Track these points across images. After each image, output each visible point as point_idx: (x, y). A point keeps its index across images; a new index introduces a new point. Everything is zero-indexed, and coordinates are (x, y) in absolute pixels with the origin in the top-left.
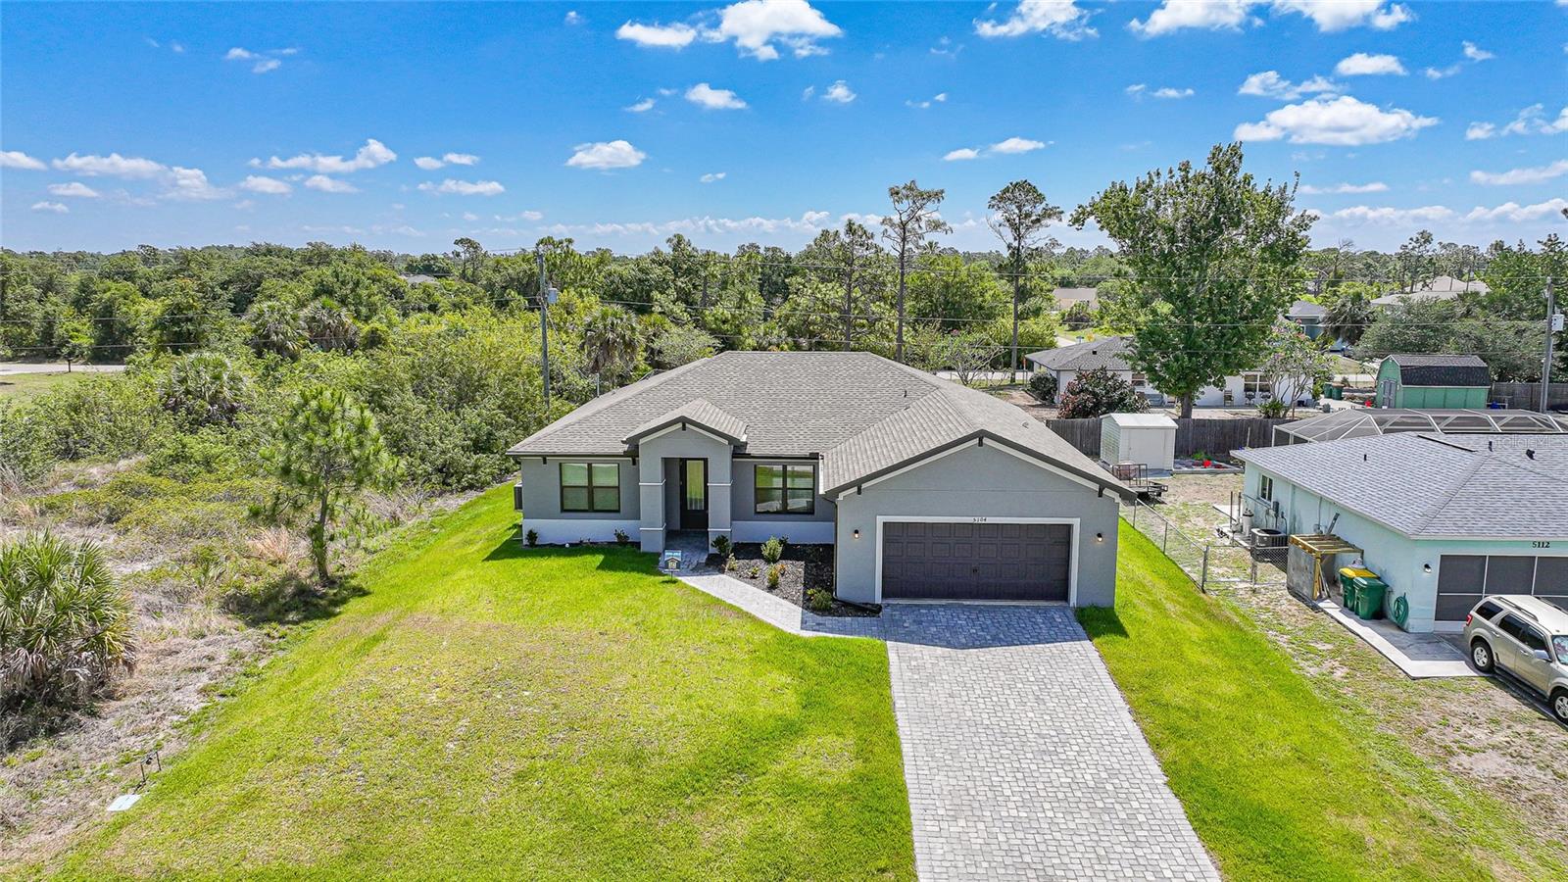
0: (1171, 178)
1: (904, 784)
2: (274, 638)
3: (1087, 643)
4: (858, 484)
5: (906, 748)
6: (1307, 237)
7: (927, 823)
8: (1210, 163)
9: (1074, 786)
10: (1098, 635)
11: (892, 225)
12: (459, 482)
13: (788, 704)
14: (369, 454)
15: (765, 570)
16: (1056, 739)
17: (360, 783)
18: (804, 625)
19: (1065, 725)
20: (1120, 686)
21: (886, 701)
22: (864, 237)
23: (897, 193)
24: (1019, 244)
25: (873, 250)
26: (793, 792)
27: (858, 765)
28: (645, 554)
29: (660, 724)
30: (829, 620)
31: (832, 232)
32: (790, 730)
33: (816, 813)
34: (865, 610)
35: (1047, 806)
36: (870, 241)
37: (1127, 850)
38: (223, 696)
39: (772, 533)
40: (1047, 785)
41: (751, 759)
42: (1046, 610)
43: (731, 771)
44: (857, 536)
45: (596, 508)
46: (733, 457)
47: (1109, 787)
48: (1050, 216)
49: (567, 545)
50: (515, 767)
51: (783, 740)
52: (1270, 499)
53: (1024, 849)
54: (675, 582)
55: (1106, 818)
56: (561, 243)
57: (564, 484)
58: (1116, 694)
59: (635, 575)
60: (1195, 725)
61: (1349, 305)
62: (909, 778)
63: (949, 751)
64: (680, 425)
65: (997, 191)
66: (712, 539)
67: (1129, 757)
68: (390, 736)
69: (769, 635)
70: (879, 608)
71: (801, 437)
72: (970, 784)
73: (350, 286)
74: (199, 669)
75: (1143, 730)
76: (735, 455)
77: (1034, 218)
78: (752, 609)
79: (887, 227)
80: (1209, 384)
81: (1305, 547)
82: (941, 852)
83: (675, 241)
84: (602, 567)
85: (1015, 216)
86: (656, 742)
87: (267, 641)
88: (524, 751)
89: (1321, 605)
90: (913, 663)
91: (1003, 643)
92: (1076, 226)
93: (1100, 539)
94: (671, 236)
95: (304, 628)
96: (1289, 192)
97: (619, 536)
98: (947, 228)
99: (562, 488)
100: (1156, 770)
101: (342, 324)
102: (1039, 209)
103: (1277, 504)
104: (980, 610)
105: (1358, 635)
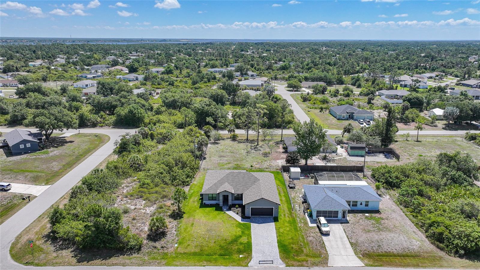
0: (304, 123)
2: (178, 222)
4: (248, 204)
5: (252, 238)
7: (254, 246)
8: (310, 121)
9: (268, 242)
10: (275, 222)
13: (240, 233)
15: (236, 210)
17: (199, 243)
18: (242, 220)
20: (276, 229)
21: (250, 232)
26: (241, 244)
27: (247, 240)
28: (220, 207)
29: (227, 236)
30: (245, 220)
32: (240, 236)
33: (243, 246)
34: (248, 218)
35: (265, 244)
38: (178, 231)
39: (237, 203)
40: (265, 242)
41: (237, 240)
42: (269, 218)
43: (235, 241)
44: (248, 209)
45: (213, 199)
47: (272, 242)
49: (210, 205)
50: (214, 241)
51: (240, 238)
54: (225, 213)
55: (271, 246)
57: (209, 196)
58: (275, 231)
59: (220, 211)
60: (282, 234)
62: (252, 242)
63: (256, 238)
64: (225, 191)
66: (229, 205)
67: (274, 238)
68: (200, 238)
69: (237, 223)
70: (250, 217)
71: (240, 190)
74: (173, 228)
75: (276, 235)
76: (232, 194)
78: (235, 218)
81: (305, 206)
84: (215, 210)
86: (227, 238)
88: (214, 239)
89: (306, 214)
90: (254, 226)
91: (264, 223)
93: (277, 209)
95: (181, 220)
97: (217, 204)
100: (276, 240)
104: (262, 217)
105: (307, 220)
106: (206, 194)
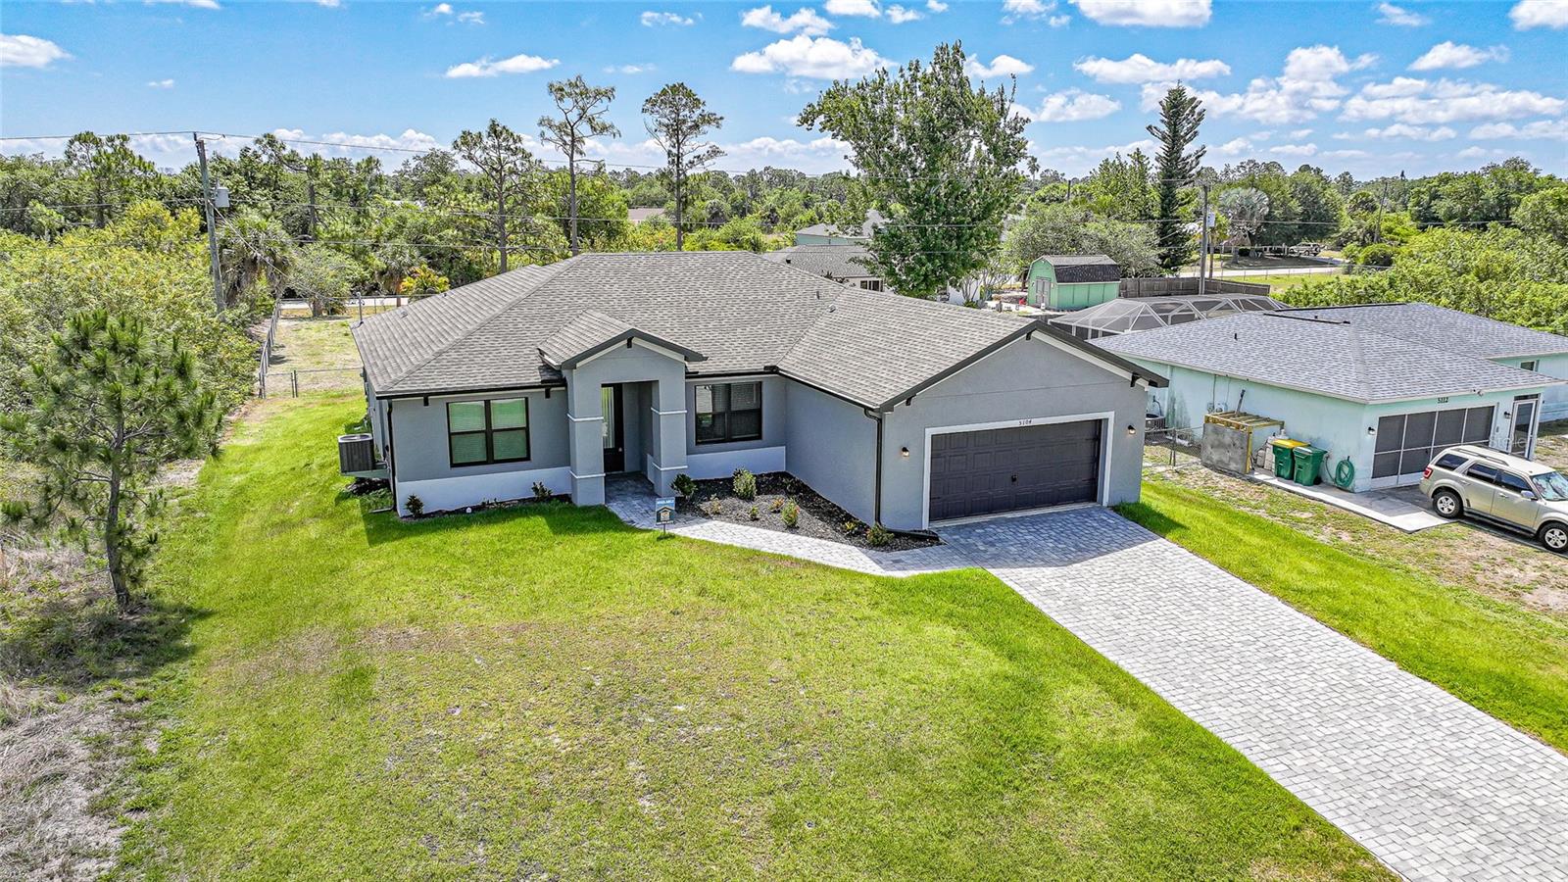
0: (902, 77)
3: (1164, 541)
6: (1022, 139)
7: (1268, 762)
8: (936, 63)
9: (1337, 690)
10: (1164, 532)
11: (554, 127)
16: (1262, 644)
18: (882, 564)
19: (1249, 628)
20: (1244, 579)
22: (510, 140)
23: (559, 89)
24: (679, 151)
25: (520, 156)
26: (1106, 761)
27: (1133, 714)
28: (586, 509)
30: (900, 555)
31: (473, 132)
32: (1033, 689)
33: (1158, 778)
34: (921, 538)
35: (1342, 716)
36: (517, 145)
37: (1458, 745)
40: (1314, 693)
41: (1031, 733)
42: (1088, 513)
43: (1023, 752)
44: (905, 454)
45: (497, 457)
46: (685, 378)
47: (1364, 683)
48: (708, 122)
49: (469, 510)
50: (758, 811)
51: (1037, 702)
53: (1382, 768)
54: (670, 537)
55: (1401, 715)
57: (453, 430)
58: (1251, 588)
59: (612, 534)
60: (1346, 605)
64: (625, 342)
65: (652, 94)
66: (668, 480)
67: (1339, 649)
70: (934, 535)
71: (738, 350)
74: (55, 776)
76: (686, 374)
77: (691, 124)
81: (1229, 425)
83: (265, 141)
84: (556, 530)
85: (672, 121)
87: (124, 708)
89: (1256, 477)
90: (1040, 589)
92: (806, 125)
93: (1133, 430)
95: (163, 680)
97: (537, 490)
99: (450, 435)
102: (696, 115)
105: (1321, 500)
106: (426, 403)
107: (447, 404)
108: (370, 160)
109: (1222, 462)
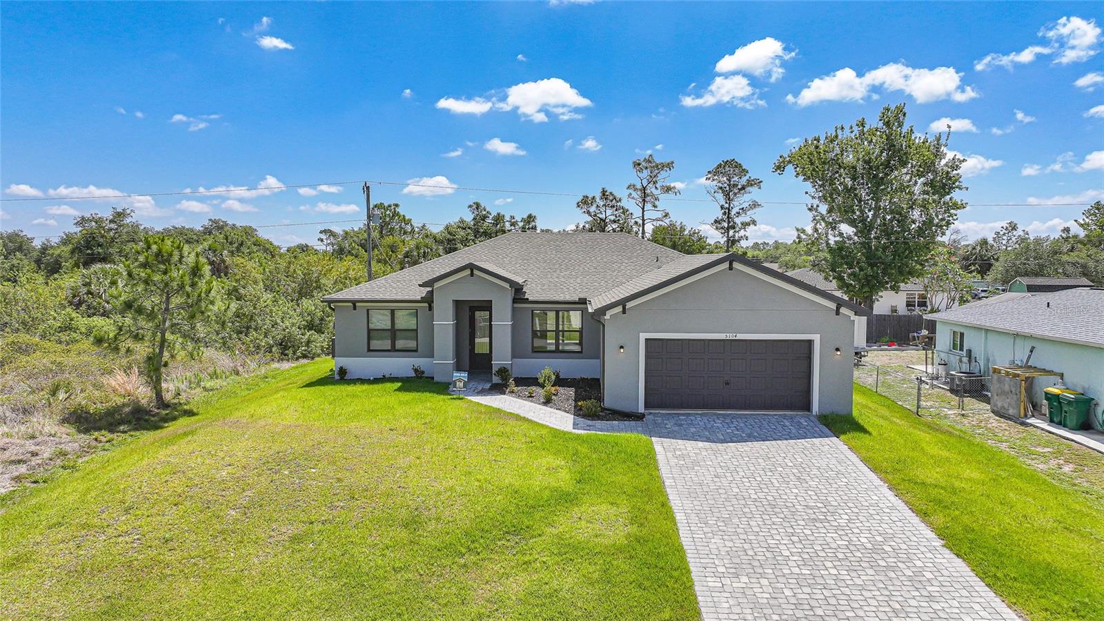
0: (852, 132)
1: (681, 545)
2: (100, 442)
3: (835, 439)
4: (623, 303)
5: (679, 517)
6: (958, 174)
7: (709, 579)
8: (881, 120)
9: (852, 548)
10: (844, 433)
11: (636, 190)
12: (294, 353)
13: (564, 479)
14: (201, 292)
15: (539, 392)
16: (824, 510)
17: (135, 545)
18: (575, 426)
19: (830, 499)
20: (874, 470)
21: (656, 480)
22: (614, 201)
23: (639, 164)
24: (730, 206)
25: (621, 211)
26: (569, 551)
27: (633, 529)
28: (437, 383)
29: (439, 493)
30: (598, 423)
31: (590, 196)
32: (566, 499)
33: (594, 571)
34: (630, 416)
35: (829, 564)
36: (618, 204)
37: (923, 604)
38: (35, 482)
39: (546, 368)
40: (824, 547)
41: (527, 523)
42: (791, 418)
43: (507, 533)
44: (622, 350)
45: (398, 348)
46: (513, 302)
47: (887, 548)
48: (752, 185)
49: (372, 379)
50: (292, 530)
51: (558, 507)
52: (961, 349)
53: (814, 603)
54: (462, 399)
55: (892, 575)
56: (390, 206)
57: (372, 326)
58: (872, 476)
59: (428, 394)
60: (954, 498)
61: (978, 248)
62: (686, 541)
63: (722, 519)
64: (468, 272)
65: (712, 167)
66: (495, 369)
67: (899, 524)
68: (175, 505)
69: (544, 432)
70: (640, 417)
71: (571, 288)
72: (746, 546)
73: (236, 245)
74: (19, 462)
75: (906, 503)
76: (515, 301)
77: (740, 187)
78: (530, 416)
79: (631, 191)
80: (886, 289)
81: (1008, 374)
82: (727, 605)
83: (475, 206)
84: (399, 389)
85: (726, 185)
86: (434, 510)
87: (94, 443)
88: (303, 517)
89: (1028, 421)
90: (678, 453)
91: (757, 439)
92: (779, 171)
93: (839, 353)
94: (472, 204)
95: (132, 436)
96: (943, 141)
97: (416, 371)
98: (676, 191)
99: (369, 331)
100: (931, 535)
101: (224, 261)
102: (744, 181)
103: (969, 352)
104: (734, 417)
105: (1073, 440)
106: (355, 308)
107: (368, 310)
108: (530, 216)
109: (1003, 407)
